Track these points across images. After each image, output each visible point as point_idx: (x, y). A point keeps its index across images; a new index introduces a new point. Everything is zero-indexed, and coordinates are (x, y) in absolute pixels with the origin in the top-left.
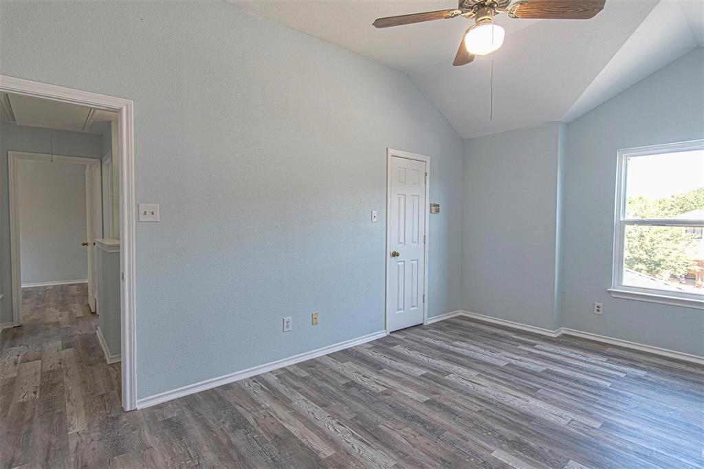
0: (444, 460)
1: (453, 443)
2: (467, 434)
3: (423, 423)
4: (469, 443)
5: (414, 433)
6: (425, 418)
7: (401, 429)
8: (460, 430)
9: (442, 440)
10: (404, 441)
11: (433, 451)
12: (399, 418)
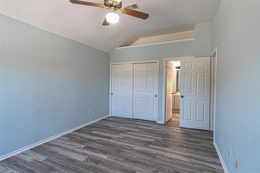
0: (121, 152)
1: (120, 157)
2: (115, 161)
3: (131, 161)
4: (114, 158)
5: (133, 157)
6: (132, 163)
7: (138, 157)
8: (118, 162)
9: (123, 157)
10: (134, 153)
11: (125, 153)
12: (141, 160)
